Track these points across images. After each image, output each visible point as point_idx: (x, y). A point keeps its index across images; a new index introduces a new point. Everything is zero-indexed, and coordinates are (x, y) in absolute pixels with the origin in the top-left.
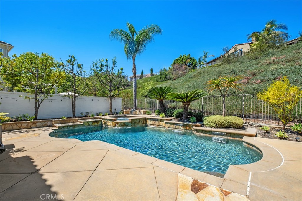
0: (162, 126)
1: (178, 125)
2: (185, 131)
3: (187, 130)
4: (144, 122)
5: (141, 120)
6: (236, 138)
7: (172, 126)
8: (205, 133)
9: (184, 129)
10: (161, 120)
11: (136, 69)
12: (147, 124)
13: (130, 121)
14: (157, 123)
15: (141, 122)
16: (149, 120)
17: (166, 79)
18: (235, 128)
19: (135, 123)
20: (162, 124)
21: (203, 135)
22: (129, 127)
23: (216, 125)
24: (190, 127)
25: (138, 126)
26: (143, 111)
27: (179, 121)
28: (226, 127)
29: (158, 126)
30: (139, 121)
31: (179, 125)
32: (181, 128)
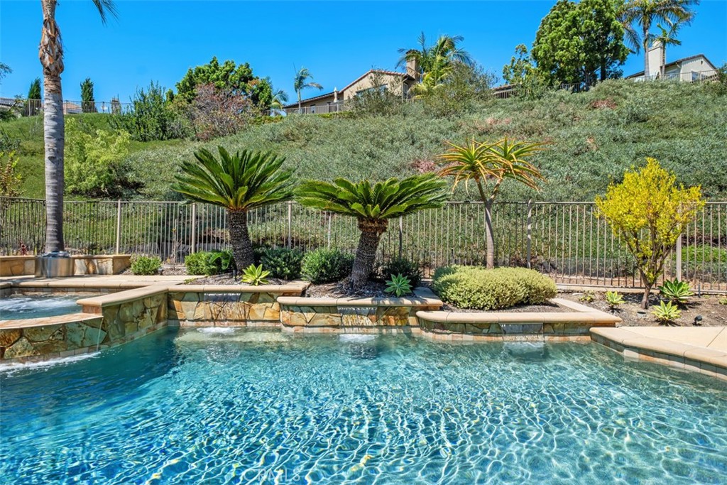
0: (258, 324)
1: (352, 313)
2: (381, 334)
3: (391, 327)
4: (162, 315)
5: (148, 303)
6: (566, 338)
7: (323, 319)
8: (474, 333)
9: (378, 326)
10: (255, 297)
11: (60, 51)
12: (176, 318)
13: (100, 316)
14: (234, 309)
15: (147, 315)
16: (189, 300)
17: (164, 131)
18: (539, 305)
19: (123, 322)
20: (262, 311)
21: (468, 338)
22: (91, 348)
23: (497, 299)
24: (400, 314)
25: (137, 336)
26: (114, 259)
27: (344, 294)
28: (520, 304)
29: (243, 324)
30: (139, 308)
31: (356, 310)
32: (366, 321)
